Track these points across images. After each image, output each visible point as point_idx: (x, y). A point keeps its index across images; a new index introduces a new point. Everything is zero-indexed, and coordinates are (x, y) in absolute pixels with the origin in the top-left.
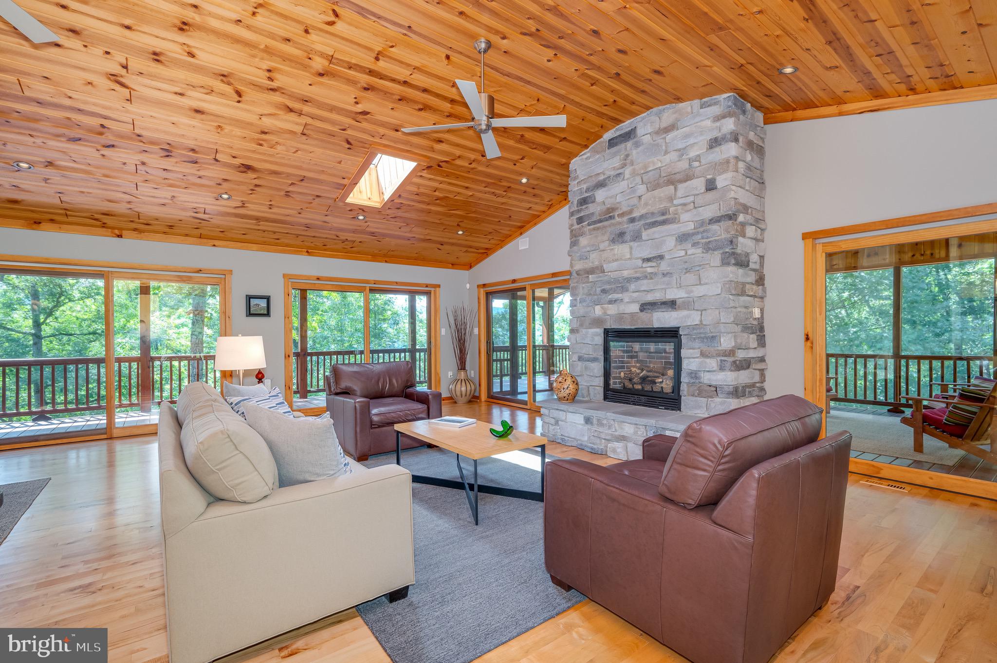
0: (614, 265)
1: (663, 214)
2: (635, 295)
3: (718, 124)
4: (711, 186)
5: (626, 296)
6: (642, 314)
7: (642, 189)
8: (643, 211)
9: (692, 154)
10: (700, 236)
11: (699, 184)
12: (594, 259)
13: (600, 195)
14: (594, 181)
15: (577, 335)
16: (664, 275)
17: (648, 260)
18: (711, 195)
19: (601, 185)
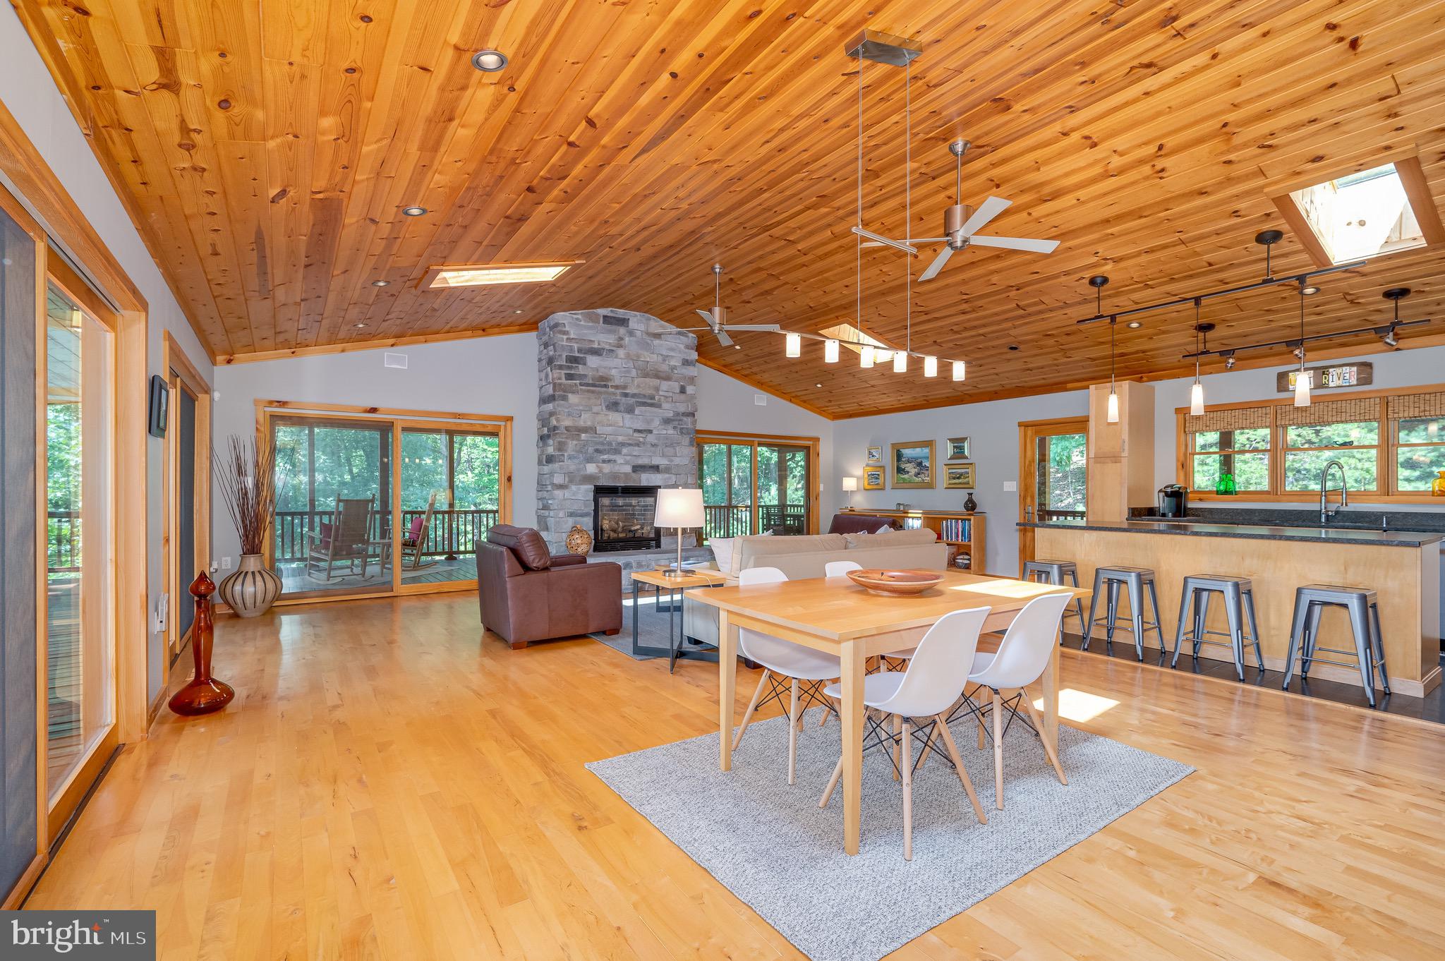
0: (609, 430)
1: (651, 399)
2: (628, 458)
3: (687, 350)
4: (683, 390)
5: (620, 459)
6: (633, 475)
7: (634, 373)
8: (635, 391)
9: (673, 363)
10: (677, 423)
11: (676, 386)
12: (585, 420)
13: (592, 361)
14: (587, 346)
15: (566, 491)
16: (653, 445)
17: (639, 431)
18: (682, 397)
19: (596, 352)
